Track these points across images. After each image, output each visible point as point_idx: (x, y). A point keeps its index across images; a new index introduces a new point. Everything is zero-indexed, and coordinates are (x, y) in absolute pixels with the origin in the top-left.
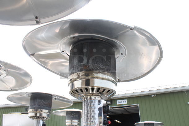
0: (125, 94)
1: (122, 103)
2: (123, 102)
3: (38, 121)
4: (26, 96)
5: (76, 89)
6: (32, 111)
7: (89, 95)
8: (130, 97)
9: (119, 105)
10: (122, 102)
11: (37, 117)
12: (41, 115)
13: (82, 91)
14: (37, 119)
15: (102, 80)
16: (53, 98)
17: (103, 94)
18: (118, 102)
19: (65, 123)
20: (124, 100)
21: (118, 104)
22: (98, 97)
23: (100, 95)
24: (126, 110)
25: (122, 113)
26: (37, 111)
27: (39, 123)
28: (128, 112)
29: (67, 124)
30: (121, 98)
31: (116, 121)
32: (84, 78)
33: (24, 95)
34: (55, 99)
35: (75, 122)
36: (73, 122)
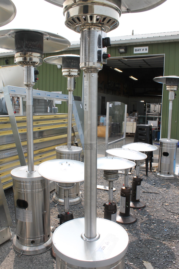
0: (146, 38)
1: (141, 52)
2: (143, 50)
3: (28, 67)
4: (8, 36)
5: (72, 17)
6: (20, 55)
7: (88, 26)
8: (153, 43)
9: (136, 54)
10: (141, 50)
11: (27, 62)
12: (31, 59)
13: (80, 21)
14: (26, 65)
15: (102, 6)
16: (44, 39)
17: (103, 24)
18: (136, 50)
19: (62, 73)
20: (144, 48)
21: (135, 52)
22: (98, 27)
23: (100, 25)
24: (146, 62)
25: (140, 66)
26: (25, 54)
27: (30, 69)
28: (149, 65)
29: (64, 74)
30: (141, 43)
31: (132, 77)
32: (82, 4)
33: (7, 35)
34: (47, 39)
35: (74, 72)
36: (72, 71)
